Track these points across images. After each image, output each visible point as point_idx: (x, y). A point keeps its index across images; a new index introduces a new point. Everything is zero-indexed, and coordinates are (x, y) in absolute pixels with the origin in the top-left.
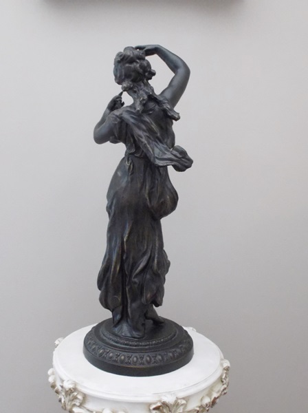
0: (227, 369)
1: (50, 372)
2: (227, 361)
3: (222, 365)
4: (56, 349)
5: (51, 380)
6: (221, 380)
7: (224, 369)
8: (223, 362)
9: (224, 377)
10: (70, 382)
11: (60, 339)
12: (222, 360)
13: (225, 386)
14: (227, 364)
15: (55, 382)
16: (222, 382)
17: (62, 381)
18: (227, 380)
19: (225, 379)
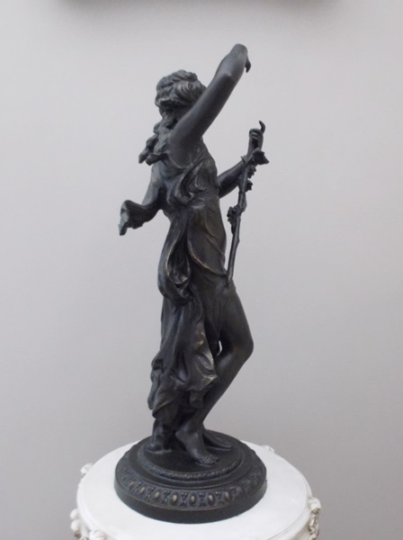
0: (316, 512)
1: (73, 514)
2: (316, 500)
3: (309, 506)
4: (83, 480)
5: (74, 526)
6: (308, 528)
7: (312, 512)
8: (311, 501)
9: (312, 524)
10: (98, 534)
11: (87, 466)
12: (309, 498)
13: (314, 536)
14: (316, 504)
15: (79, 530)
16: (310, 530)
17: (89, 531)
18: (317, 526)
19: (314, 526)
